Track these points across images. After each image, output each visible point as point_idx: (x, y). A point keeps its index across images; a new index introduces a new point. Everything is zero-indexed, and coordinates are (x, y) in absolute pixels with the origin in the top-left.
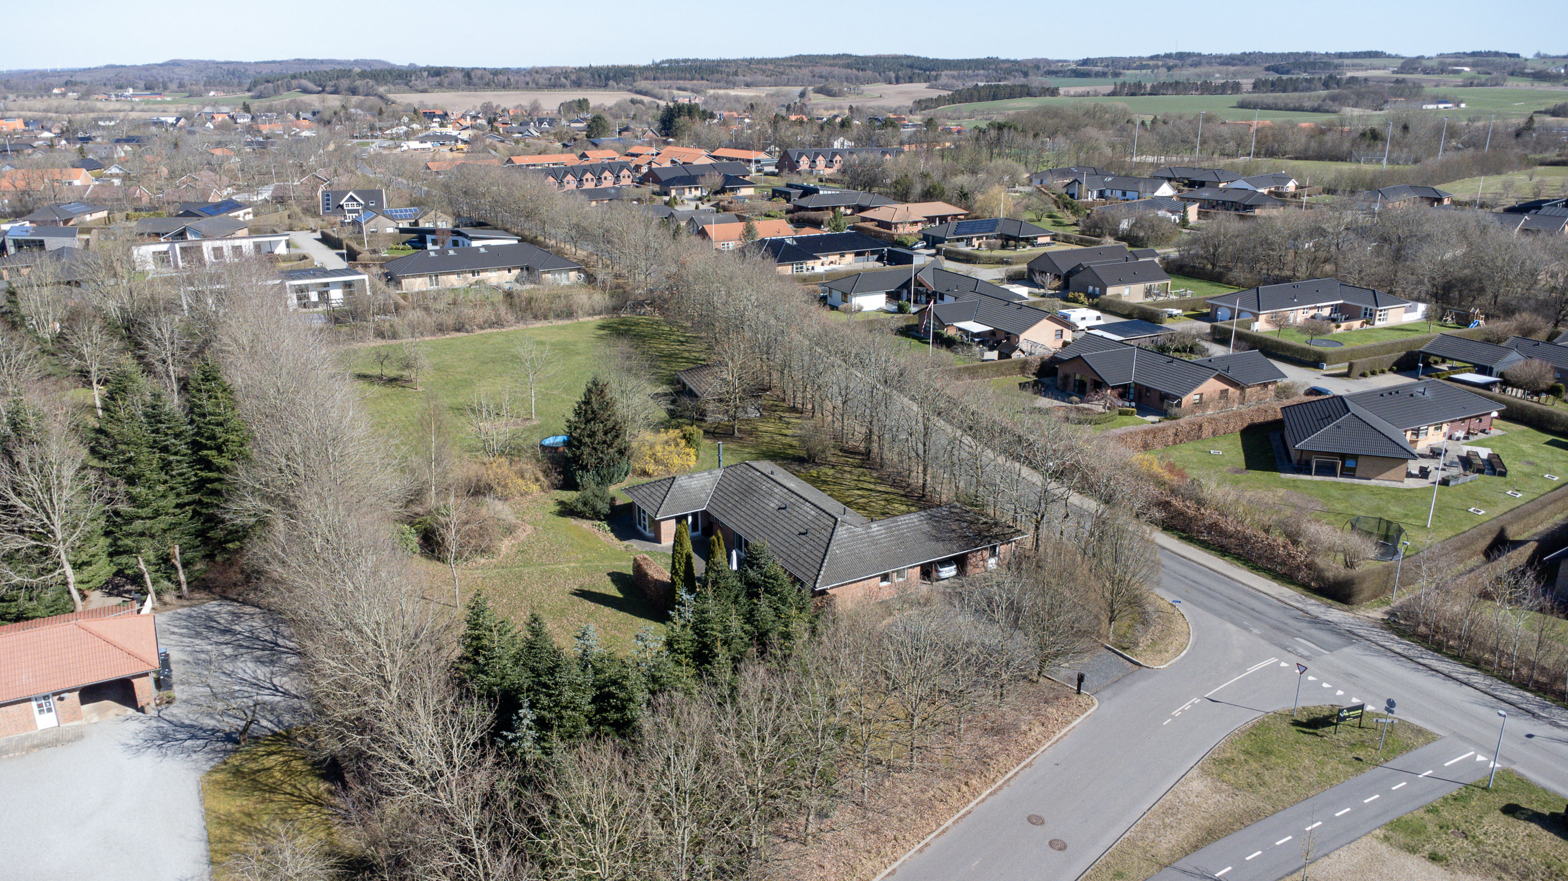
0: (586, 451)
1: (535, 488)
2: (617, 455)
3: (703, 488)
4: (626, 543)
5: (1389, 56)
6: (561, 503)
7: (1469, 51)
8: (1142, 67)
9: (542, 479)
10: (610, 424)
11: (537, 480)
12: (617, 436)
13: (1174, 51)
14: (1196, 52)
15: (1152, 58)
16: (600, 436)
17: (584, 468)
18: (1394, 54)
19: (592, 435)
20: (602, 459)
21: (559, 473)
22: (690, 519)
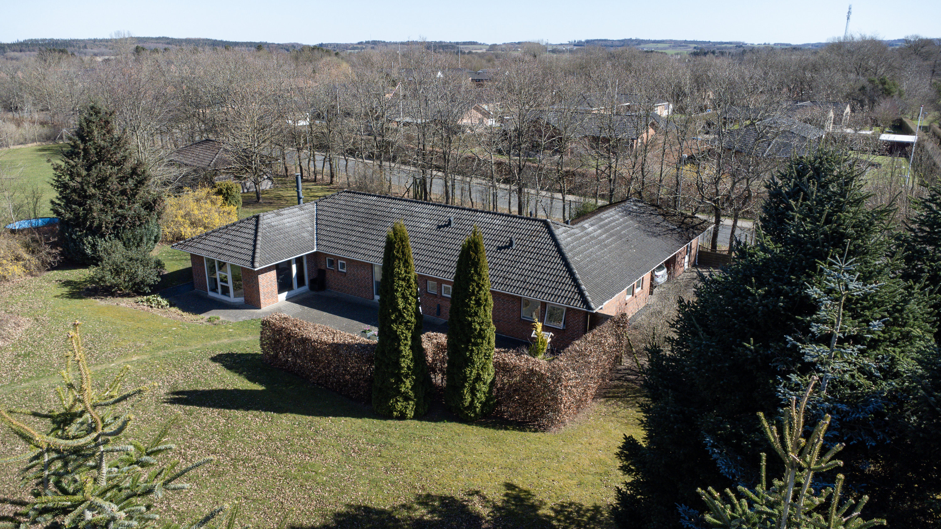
0: (97, 206)
1: (17, 269)
2: (143, 212)
3: (301, 225)
4: (206, 316)
5: (480, 44)
6: (67, 283)
7: (517, 42)
8: (354, 48)
9: (26, 256)
10: (128, 167)
11: (18, 259)
12: (141, 183)
13: (370, 40)
14: (383, 40)
15: (359, 43)
16: (113, 184)
17: (97, 231)
18: (482, 43)
19: (102, 182)
20: (124, 217)
21: (54, 245)
22: (294, 267)
